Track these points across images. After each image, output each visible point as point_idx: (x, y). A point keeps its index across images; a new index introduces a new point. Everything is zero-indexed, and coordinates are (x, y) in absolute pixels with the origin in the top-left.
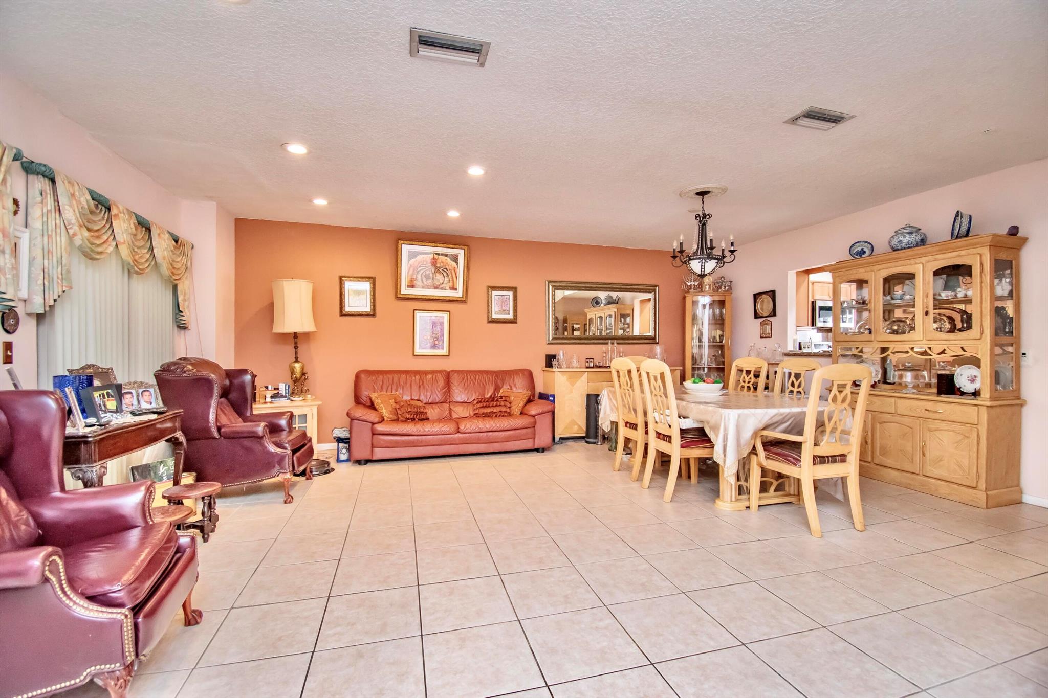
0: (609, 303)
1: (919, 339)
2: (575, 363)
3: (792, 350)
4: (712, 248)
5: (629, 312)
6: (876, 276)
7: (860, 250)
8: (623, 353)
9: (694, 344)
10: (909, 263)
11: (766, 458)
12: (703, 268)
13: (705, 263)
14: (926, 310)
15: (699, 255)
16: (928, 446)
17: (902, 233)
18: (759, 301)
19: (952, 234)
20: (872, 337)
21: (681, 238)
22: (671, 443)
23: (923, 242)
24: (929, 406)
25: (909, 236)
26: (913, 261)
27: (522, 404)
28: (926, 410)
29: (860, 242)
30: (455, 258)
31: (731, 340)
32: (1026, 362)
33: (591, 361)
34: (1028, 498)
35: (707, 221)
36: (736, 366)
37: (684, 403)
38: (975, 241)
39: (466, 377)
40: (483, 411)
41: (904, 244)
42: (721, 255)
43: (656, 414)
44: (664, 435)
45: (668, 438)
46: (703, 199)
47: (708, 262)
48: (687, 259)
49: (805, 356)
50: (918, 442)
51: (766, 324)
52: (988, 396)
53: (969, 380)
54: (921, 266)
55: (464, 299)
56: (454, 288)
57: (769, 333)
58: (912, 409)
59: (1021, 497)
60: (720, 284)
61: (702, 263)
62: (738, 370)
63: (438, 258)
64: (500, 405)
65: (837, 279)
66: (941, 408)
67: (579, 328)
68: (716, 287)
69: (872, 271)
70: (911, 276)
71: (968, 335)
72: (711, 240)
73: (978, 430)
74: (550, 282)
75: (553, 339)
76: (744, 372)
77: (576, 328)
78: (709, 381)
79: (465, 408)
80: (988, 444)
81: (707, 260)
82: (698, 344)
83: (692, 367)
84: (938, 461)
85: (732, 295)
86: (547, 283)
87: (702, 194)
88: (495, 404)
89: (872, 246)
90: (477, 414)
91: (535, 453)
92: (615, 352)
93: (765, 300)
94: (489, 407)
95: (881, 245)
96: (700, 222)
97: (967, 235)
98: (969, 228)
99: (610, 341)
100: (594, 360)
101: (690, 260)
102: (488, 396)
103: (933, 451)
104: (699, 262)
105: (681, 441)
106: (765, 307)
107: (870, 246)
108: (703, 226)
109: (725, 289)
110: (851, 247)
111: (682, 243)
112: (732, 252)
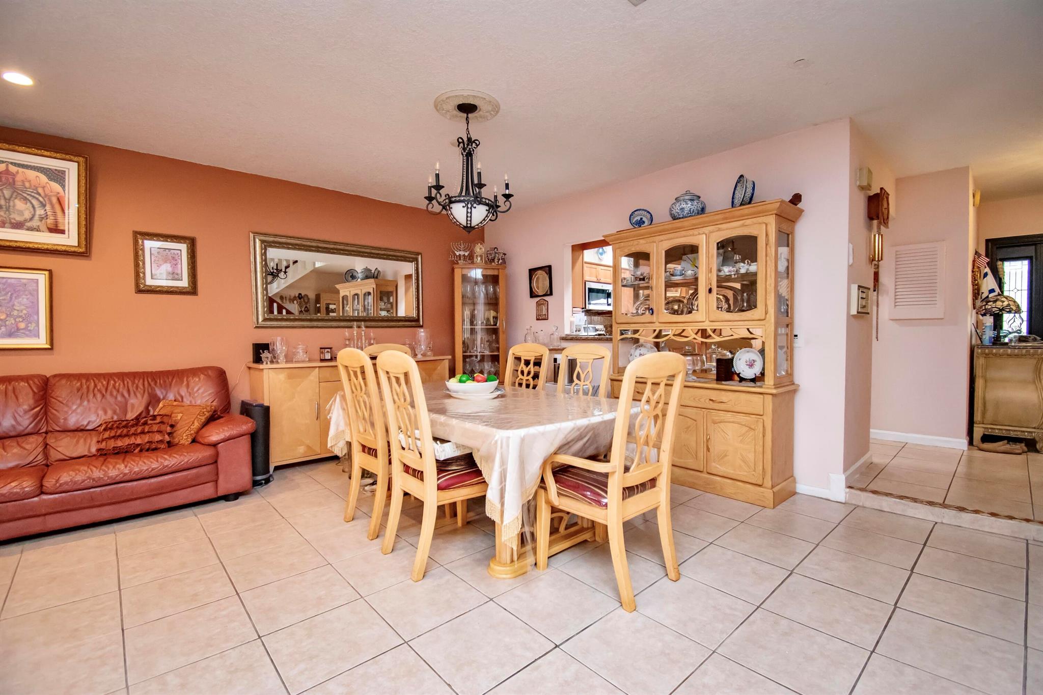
0: (367, 277)
1: (701, 320)
2: (301, 355)
3: (569, 333)
4: (481, 186)
5: (390, 289)
6: (658, 248)
7: (639, 219)
8: (374, 339)
9: (466, 327)
10: (691, 233)
11: (559, 494)
12: (469, 216)
13: (471, 208)
14: (710, 287)
15: (463, 196)
16: (713, 442)
17: (684, 200)
18: (535, 277)
19: (733, 202)
20: (654, 318)
21: (438, 166)
22: (423, 481)
23: (703, 210)
24: (714, 395)
25: (691, 203)
26: (696, 232)
27: (197, 425)
28: (710, 400)
29: (640, 210)
30: (58, 176)
31: (506, 323)
32: (799, 343)
33: (328, 352)
34: (801, 488)
35: (473, 150)
36: (514, 354)
37: (442, 418)
38: (760, 208)
39: (85, 387)
40: (112, 444)
41: (686, 212)
42: (493, 201)
43: (402, 437)
44: (414, 470)
45: (418, 474)
46: (467, 117)
47: (475, 208)
48: (447, 201)
49: (583, 340)
50: (702, 436)
51: (543, 304)
52: (772, 383)
53: (747, 365)
54: (704, 236)
55: (82, 250)
56: (56, 229)
57: (545, 315)
58: (696, 399)
59: (795, 488)
60: (493, 256)
61: (468, 208)
62: (515, 358)
63: (17, 172)
64: (148, 432)
65: (618, 251)
66: (724, 396)
67: (335, 309)
68: (488, 259)
69: (654, 242)
70: (693, 249)
71: (752, 315)
72: (479, 174)
73: (763, 420)
74: (255, 233)
75: (265, 320)
76: (523, 362)
77: (331, 309)
78: (480, 379)
79: (82, 441)
80: (773, 437)
81: (475, 205)
82: (469, 327)
83: (463, 356)
84: (723, 456)
85: (506, 269)
86: (252, 235)
87: (467, 109)
88: (139, 429)
89: (651, 215)
90: (103, 449)
91: (223, 504)
92: (363, 338)
93: (541, 277)
94: (127, 435)
95: (661, 214)
96: (464, 149)
97: (750, 203)
98: (753, 194)
99: (355, 323)
100: (333, 349)
101: (451, 202)
102: (131, 416)
103: (717, 446)
104: (463, 207)
105: (438, 479)
106: (540, 285)
107: (649, 216)
108: (469, 155)
109: (498, 262)
110: (631, 215)
111: (438, 174)
112: (508, 197)
